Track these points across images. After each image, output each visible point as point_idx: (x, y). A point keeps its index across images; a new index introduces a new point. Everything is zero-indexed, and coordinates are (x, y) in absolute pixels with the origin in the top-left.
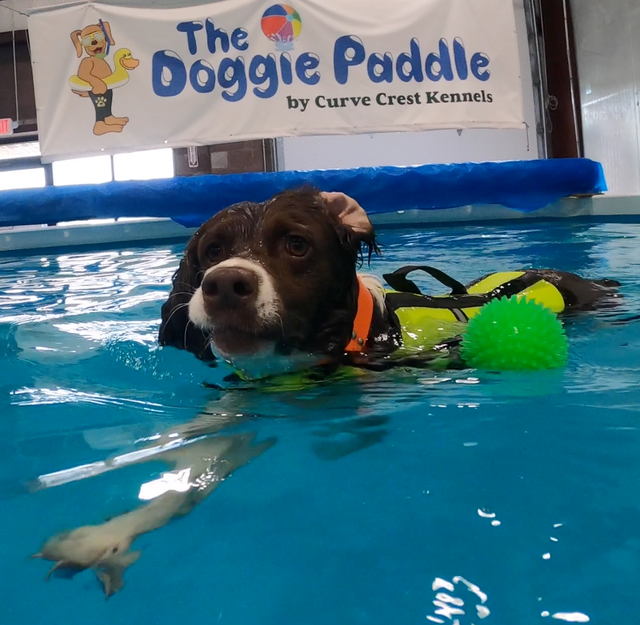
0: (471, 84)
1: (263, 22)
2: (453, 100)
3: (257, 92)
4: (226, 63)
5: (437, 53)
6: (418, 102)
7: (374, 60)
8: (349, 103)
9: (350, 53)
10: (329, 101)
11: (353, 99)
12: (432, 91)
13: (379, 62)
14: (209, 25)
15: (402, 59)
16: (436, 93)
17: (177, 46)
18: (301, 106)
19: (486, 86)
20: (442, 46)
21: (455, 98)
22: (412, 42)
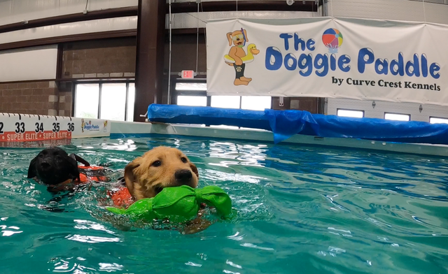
0: (429, 80)
1: (323, 36)
2: (418, 88)
3: (317, 73)
4: (303, 56)
5: (412, 61)
6: (400, 87)
7: (378, 62)
8: (364, 83)
9: (366, 57)
10: (354, 81)
11: (366, 81)
12: (408, 81)
13: (381, 63)
14: (296, 36)
15: (393, 63)
16: (410, 83)
17: (279, 45)
18: (339, 82)
19: (438, 82)
20: (415, 57)
21: (420, 86)
22: (400, 55)
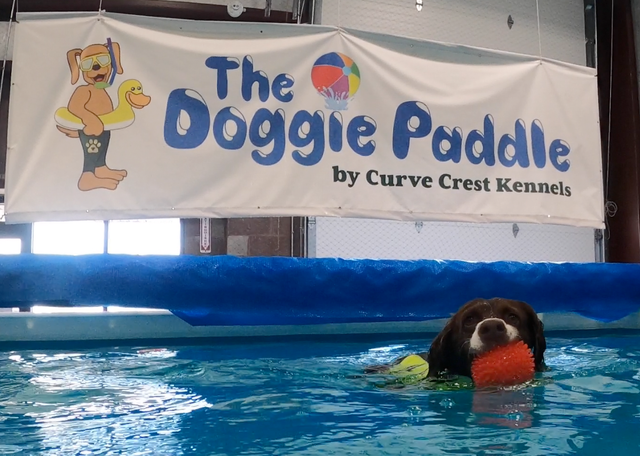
0: (548, 174)
1: (313, 70)
2: (527, 190)
3: (297, 156)
4: (262, 115)
5: (512, 135)
6: (487, 189)
7: (441, 134)
8: (407, 183)
9: (414, 123)
10: (383, 177)
11: (412, 178)
12: (504, 177)
13: (446, 137)
14: (247, 64)
15: (473, 136)
16: (508, 180)
17: (205, 86)
18: (349, 180)
19: (566, 178)
20: (518, 126)
21: (529, 187)
22: (487, 119)
